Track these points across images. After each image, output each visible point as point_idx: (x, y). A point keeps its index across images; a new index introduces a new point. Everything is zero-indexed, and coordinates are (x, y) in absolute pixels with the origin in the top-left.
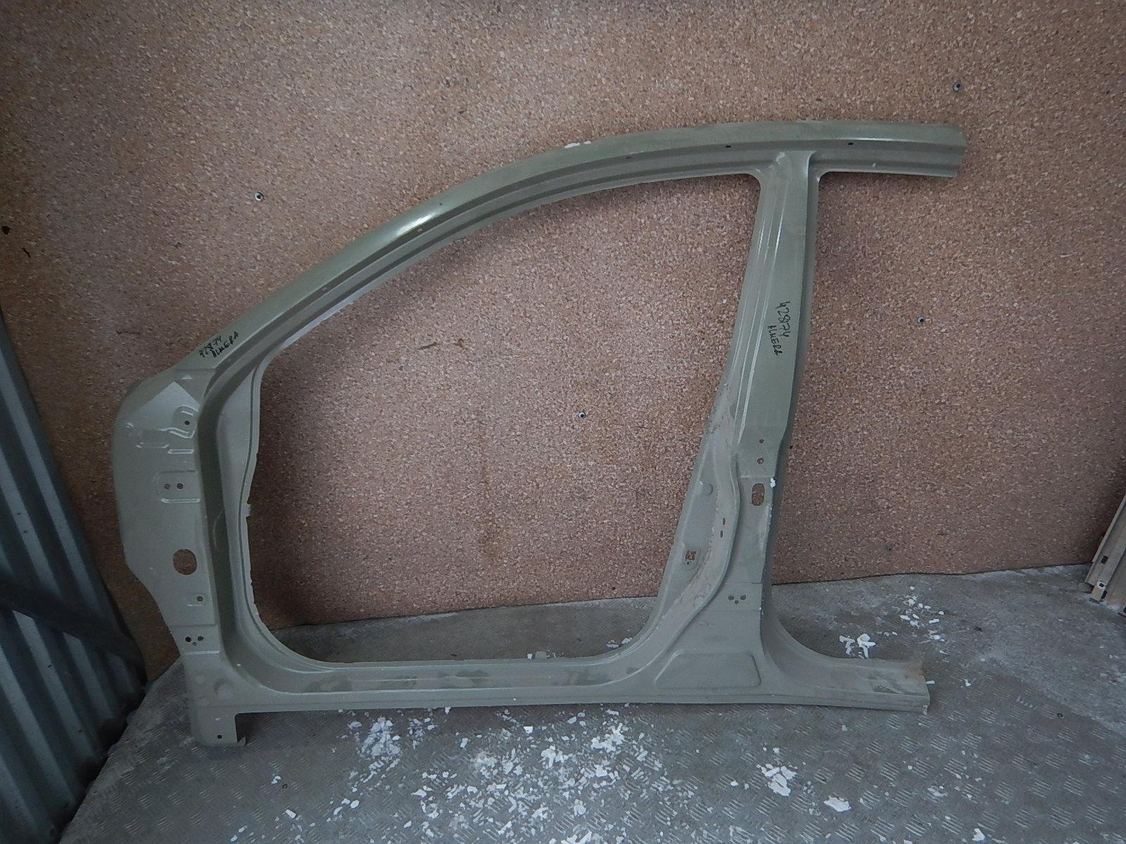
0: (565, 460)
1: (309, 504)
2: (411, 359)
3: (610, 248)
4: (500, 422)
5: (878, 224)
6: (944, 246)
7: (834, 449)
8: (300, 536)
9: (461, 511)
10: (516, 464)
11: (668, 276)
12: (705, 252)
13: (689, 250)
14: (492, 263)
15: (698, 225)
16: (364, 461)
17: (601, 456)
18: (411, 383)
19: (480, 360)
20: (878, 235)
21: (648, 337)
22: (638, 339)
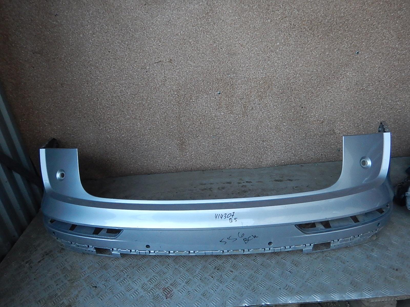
0: (212, 112)
1: (111, 129)
2: (151, 68)
3: (232, 20)
4: (186, 96)
5: (343, 9)
6: (369, 19)
7: (319, 109)
8: (107, 142)
9: (170, 133)
10: (192, 113)
11: (256, 32)
12: (271, 22)
13: (264, 21)
14: (184, 26)
15: (269, 9)
16: (132, 111)
17: (226, 111)
18: (151, 78)
19: (178, 69)
20: (343, 15)
21: (247, 59)
22: (242, 60)
